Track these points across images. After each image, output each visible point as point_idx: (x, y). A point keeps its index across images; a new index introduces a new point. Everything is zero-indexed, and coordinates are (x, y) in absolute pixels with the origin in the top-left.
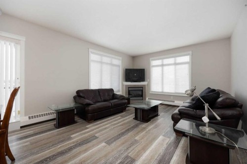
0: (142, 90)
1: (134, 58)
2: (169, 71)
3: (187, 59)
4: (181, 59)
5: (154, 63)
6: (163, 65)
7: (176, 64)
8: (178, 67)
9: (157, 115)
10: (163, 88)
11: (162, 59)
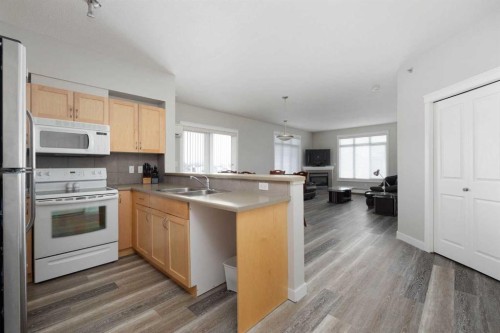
0: (327, 177)
1: (313, 134)
2: (363, 152)
3: (383, 139)
4: (376, 139)
5: (343, 142)
6: (354, 145)
7: (370, 144)
8: (373, 147)
9: (350, 200)
10: (354, 174)
11: (354, 137)
